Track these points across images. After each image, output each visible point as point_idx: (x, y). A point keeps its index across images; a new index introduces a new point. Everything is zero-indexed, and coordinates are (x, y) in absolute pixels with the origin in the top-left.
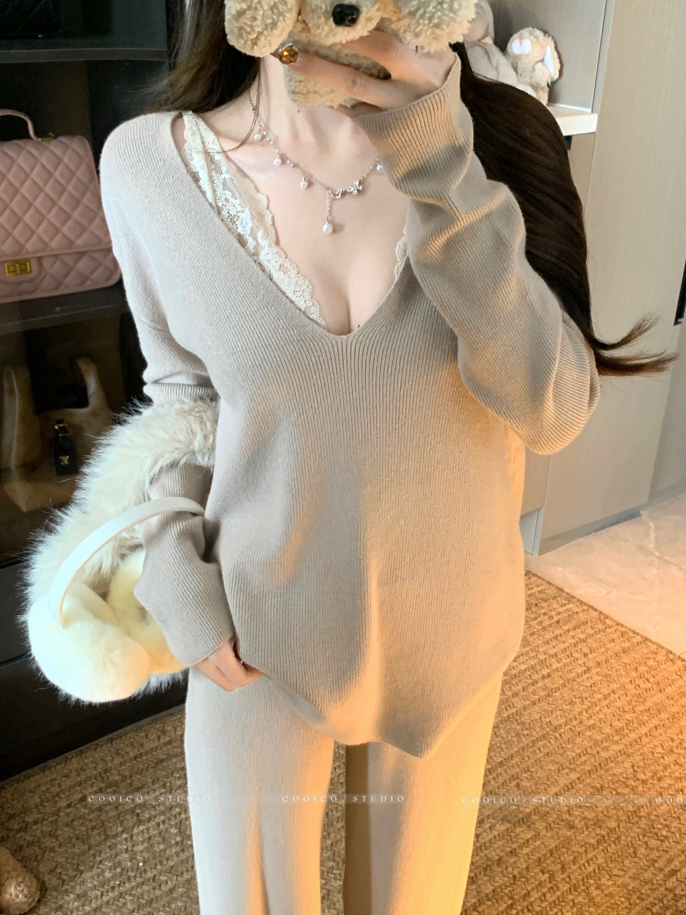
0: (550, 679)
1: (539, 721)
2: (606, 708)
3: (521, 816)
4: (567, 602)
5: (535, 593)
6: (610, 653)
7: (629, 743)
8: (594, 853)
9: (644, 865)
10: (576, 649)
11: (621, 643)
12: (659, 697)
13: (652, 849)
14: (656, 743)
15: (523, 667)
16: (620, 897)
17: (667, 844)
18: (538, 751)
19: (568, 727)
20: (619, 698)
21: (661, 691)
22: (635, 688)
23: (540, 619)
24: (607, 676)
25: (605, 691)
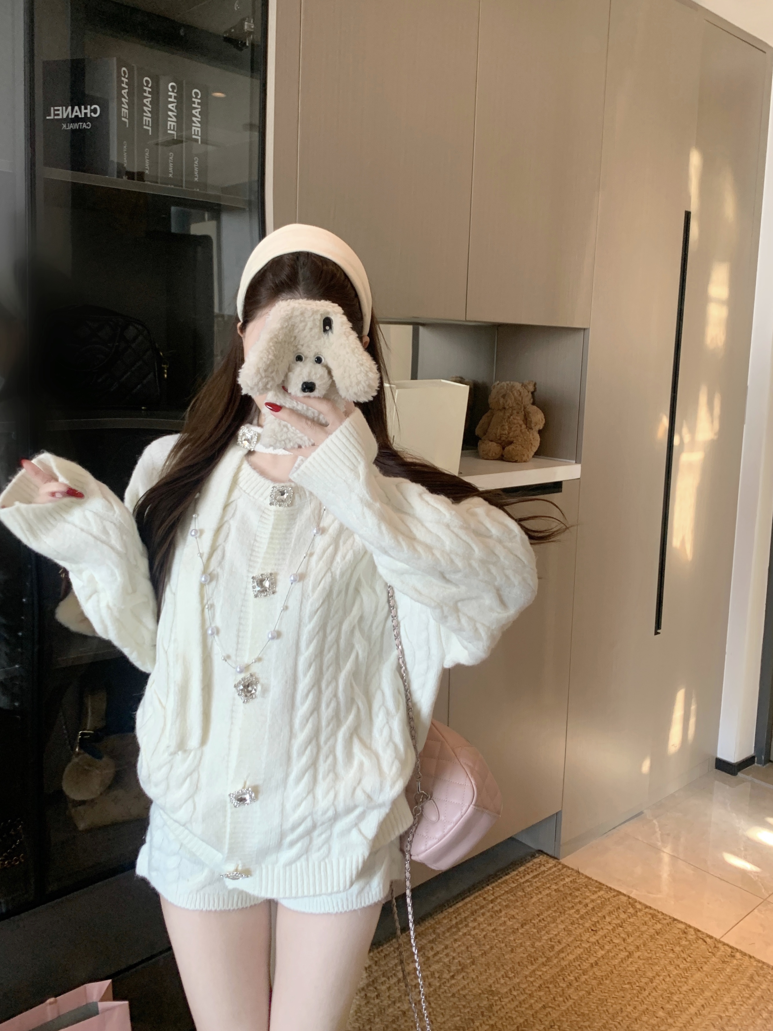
0: (599, 967)
1: (596, 1010)
2: (654, 991)
4: (597, 889)
5: (567, 883)
6: (645, 936)
10: (615, 934)
11: (653, 926)
12: (698, 975)
14: (707, 1023)
15: (571, 957)
19: (624, 1014)
20: (664, 980)
21: (699, 970)
22: (676, 968)
23: (576, 908)
24: (648, 959)
25: (650, 974)
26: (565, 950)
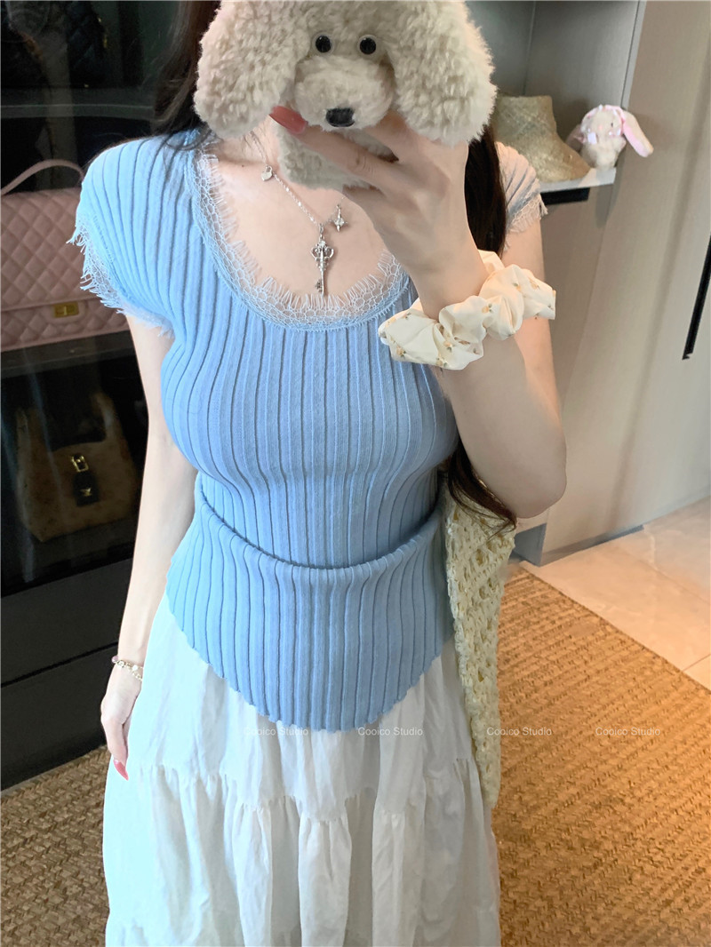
0: (552, 687)
2: (604, 718)
3: (522, 833)
4: (568, 607)
6: (609, 661)
7: (625, 757)
8: (591, 877)
9: (640, 894)
10: (577, 655)
11: (619, 651)
12: (654, 708)
13: (647, 875)
14: (652, 758)
15: (526, 673)
16: (615, 928)
17: (662, 869)
18: (540, 763)
19: (568, 737)
20: (617, 708)
21: (656, 703)
22: (633, 699)
23: (542, 623)
24: (605, 685)
25: (604, 700)
26: (520, 665)
